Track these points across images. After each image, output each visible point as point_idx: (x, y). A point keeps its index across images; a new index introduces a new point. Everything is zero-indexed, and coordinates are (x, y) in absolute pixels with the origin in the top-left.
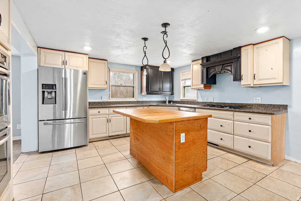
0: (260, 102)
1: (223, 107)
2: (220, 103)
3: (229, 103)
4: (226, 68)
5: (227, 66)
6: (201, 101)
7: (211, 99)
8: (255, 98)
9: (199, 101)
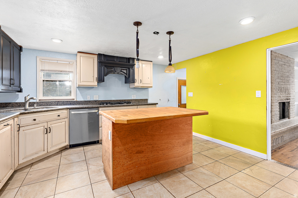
0: (135, 98)
1: (113, 104)
2: (106, 100)
3: (115, 100)
4: (122, 71)
5: (123, 69)
6: (82, 100)
7: (96, 98)
8: (132, 96)
9: (78, 100)
